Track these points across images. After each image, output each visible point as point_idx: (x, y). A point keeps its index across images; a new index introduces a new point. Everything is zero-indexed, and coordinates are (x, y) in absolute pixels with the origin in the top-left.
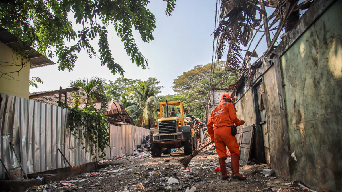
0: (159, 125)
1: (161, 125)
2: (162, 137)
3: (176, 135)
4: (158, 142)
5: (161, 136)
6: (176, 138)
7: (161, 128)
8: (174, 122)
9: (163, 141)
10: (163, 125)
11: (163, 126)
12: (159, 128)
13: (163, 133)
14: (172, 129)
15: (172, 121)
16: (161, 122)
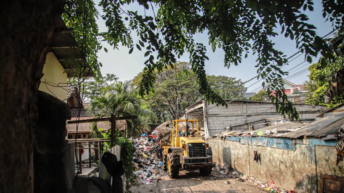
0: (189, 147)
1: (191, 147)
2: (194, 161)
3: (207, 159)
4: (189, 165)
5: (192, 159)
6: (207, 162)
7: (191, 151)
8: (204, 144)
9: (194, 165)
10: (193, 147)
11: (193, 149)
12: (189, 151)
13: (193, 156)
14: (202, 152)
15: (202, 143)
16: (190, 145)
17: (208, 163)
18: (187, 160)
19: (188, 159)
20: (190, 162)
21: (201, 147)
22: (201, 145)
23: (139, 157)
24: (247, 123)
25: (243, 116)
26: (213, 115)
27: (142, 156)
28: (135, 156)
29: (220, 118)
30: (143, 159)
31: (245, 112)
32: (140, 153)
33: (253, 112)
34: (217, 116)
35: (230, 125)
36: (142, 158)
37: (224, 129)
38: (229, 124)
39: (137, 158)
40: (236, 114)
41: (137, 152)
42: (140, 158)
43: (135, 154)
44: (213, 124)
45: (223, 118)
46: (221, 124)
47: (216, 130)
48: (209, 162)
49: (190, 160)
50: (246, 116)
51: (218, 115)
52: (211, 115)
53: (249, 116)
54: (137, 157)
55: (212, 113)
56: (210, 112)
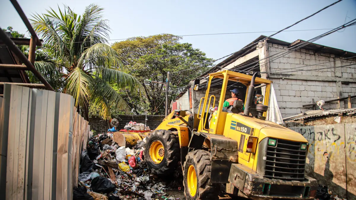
1: (273, 150)
5: (273, 185)
7: (273, 159)
8: (303, 147)
10: (277, 150)
11: (277, 154)
12: (268, 158)
13: (276, 174)
14: (296, 166)
15: (299, 143)
16: (273, 143)
17: (307, 198)
18: (261, 186)
19: (263, 183)
20: (265, 193)
21: (297, 153)
22: (298, 148)
23: (107, 170)
24: (342, 97)
25: (335, 82)
26: (281, 77)
27: (117, 168)
28: (95, 168)
29: (293, 82)
30: (120, 176)
31: (340, 75)
32: (112, 161)
33: (352, 75)
34: (287, 77)
35: (313, 99)
36: (115, 172)
37: (302, 107)
38: (309, 98)
39: (102, 174)
40: (323, 76)
41: (101, 158)
42: (112, 175)
43: (95, 162)
44: (281, 95)
45: (299, 83)
46: (295, 96)
47: (286, 109)
48: (310, 196)
49: (267, 185)
50: (340, 83)
51: (291, 77)
52: (277, 74)
53: (346, 83)
54: (103, 171)
55: (278, 72)
56: (275, 69)
